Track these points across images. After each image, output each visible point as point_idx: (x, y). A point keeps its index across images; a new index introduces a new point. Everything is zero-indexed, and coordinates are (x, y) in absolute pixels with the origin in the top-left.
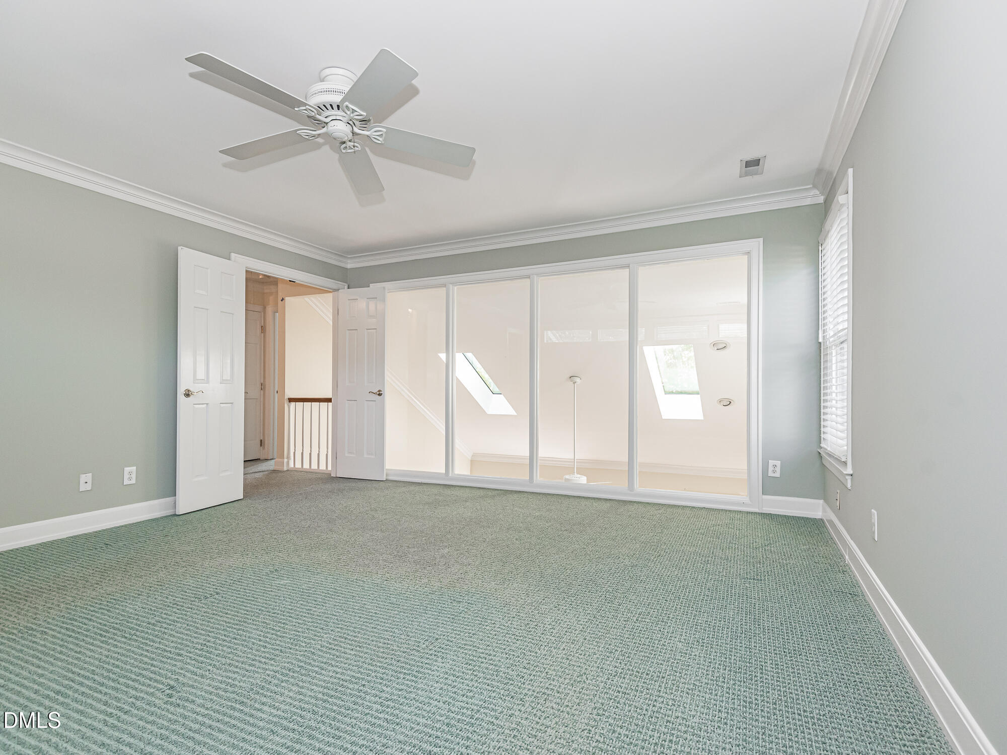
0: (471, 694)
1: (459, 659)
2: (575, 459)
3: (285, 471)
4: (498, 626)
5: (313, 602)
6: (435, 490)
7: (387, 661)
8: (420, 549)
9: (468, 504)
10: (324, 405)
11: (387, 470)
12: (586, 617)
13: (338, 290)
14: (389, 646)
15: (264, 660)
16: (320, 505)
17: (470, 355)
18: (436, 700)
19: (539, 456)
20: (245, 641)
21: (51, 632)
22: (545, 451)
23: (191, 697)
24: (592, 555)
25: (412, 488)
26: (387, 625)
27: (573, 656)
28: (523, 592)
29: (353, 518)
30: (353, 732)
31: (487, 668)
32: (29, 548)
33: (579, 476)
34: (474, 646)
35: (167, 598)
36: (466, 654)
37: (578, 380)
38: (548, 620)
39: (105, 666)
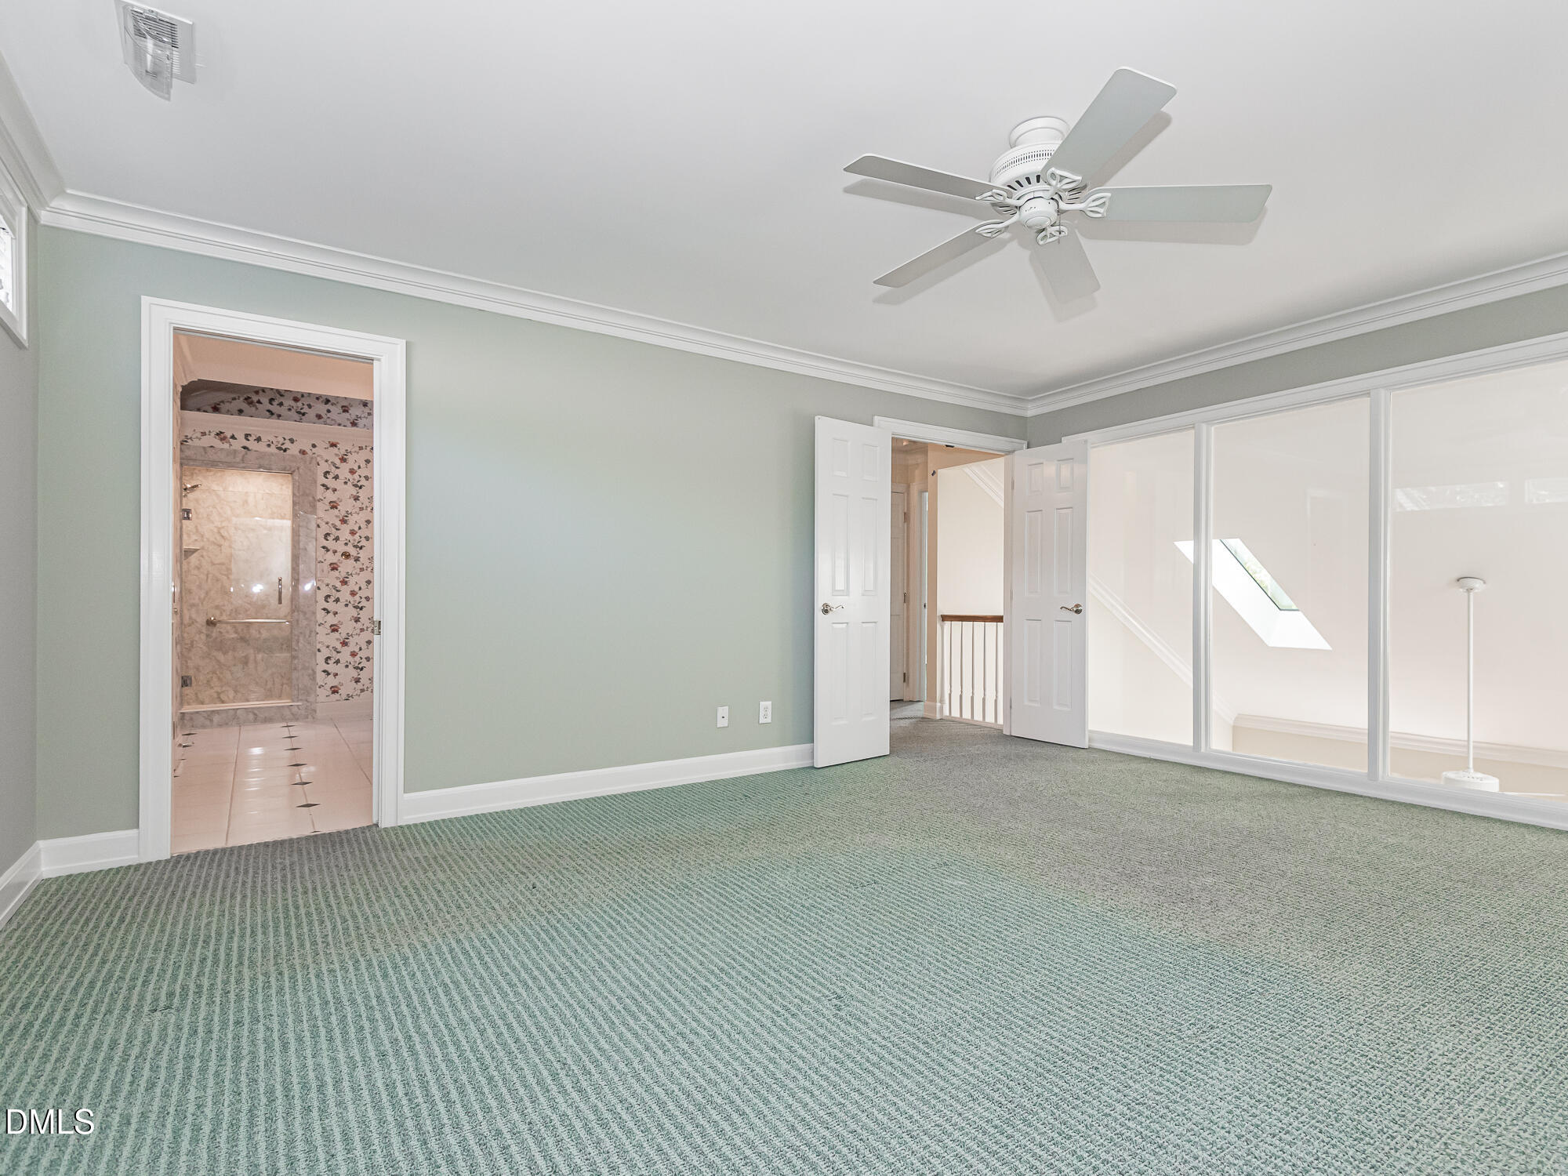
0: (1288, 1138)
1: (1258, 1070)
2: (1471, 740)
3: (938, 721)
4: (1329, 1032)
5: (1004, 921)
6: (1176, 774)
7: (1129, 1040)
8: (1161, 869)
9: (1240, 804)
10: (991, 626)
11: (1091, 731)
12: (1530, 1061)
13: (1014, 451)
14: (1129, 1017)
15: (946, 990)
16: (994, 777)
17: (1236, 543)
18: (1223, 1128)
19: (1390, 730)
20: (918, 956)
21: (706, 895)
22: (1401, 721)
23: (863, 1017)
24: (1531, 940)
25: (1134, 765)
26: (1121, 983)
27: (1506, 1129)
28: (1376, 983)
29: (1045, 802)
30: (1089, 1136)
31: (1314, 1101)
32: (672, 789)
33: (1480, 775)
34: (1283, 1057)
35: (818, 877)
36: (1270, 1066)
37: (1478, 585)
38: (1437, 1046)
39: (764, 950)
